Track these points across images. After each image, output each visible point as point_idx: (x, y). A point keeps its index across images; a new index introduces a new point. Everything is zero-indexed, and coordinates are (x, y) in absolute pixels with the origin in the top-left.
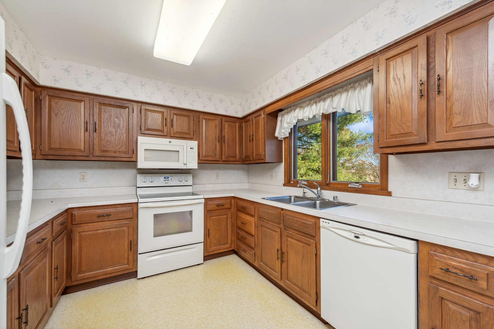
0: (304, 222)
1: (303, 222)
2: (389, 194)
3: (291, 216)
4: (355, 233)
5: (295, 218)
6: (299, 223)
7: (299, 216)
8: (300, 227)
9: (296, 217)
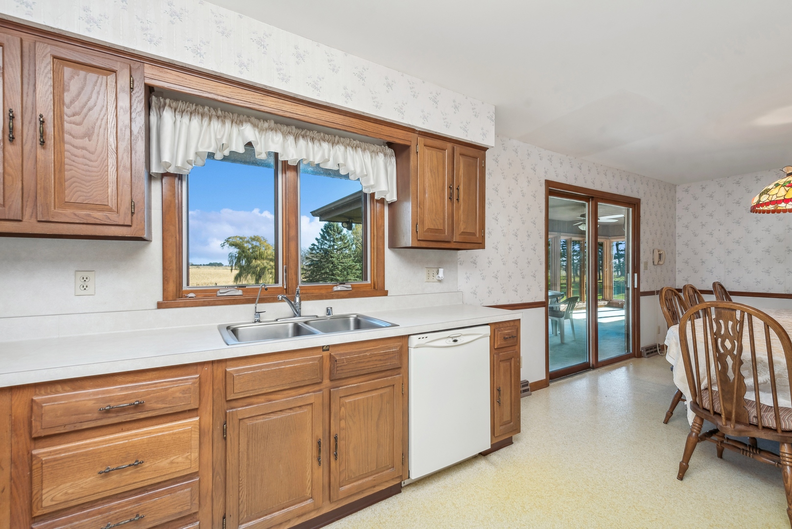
0: (386, 352)
1: (383, 353)
2: (385, 293)
3: (355, 353)
4: (452, 338)
5: (365, 352)
6: (374, 358)
7: (370, 347)
8: (376, 365)
9: (367, 351)
